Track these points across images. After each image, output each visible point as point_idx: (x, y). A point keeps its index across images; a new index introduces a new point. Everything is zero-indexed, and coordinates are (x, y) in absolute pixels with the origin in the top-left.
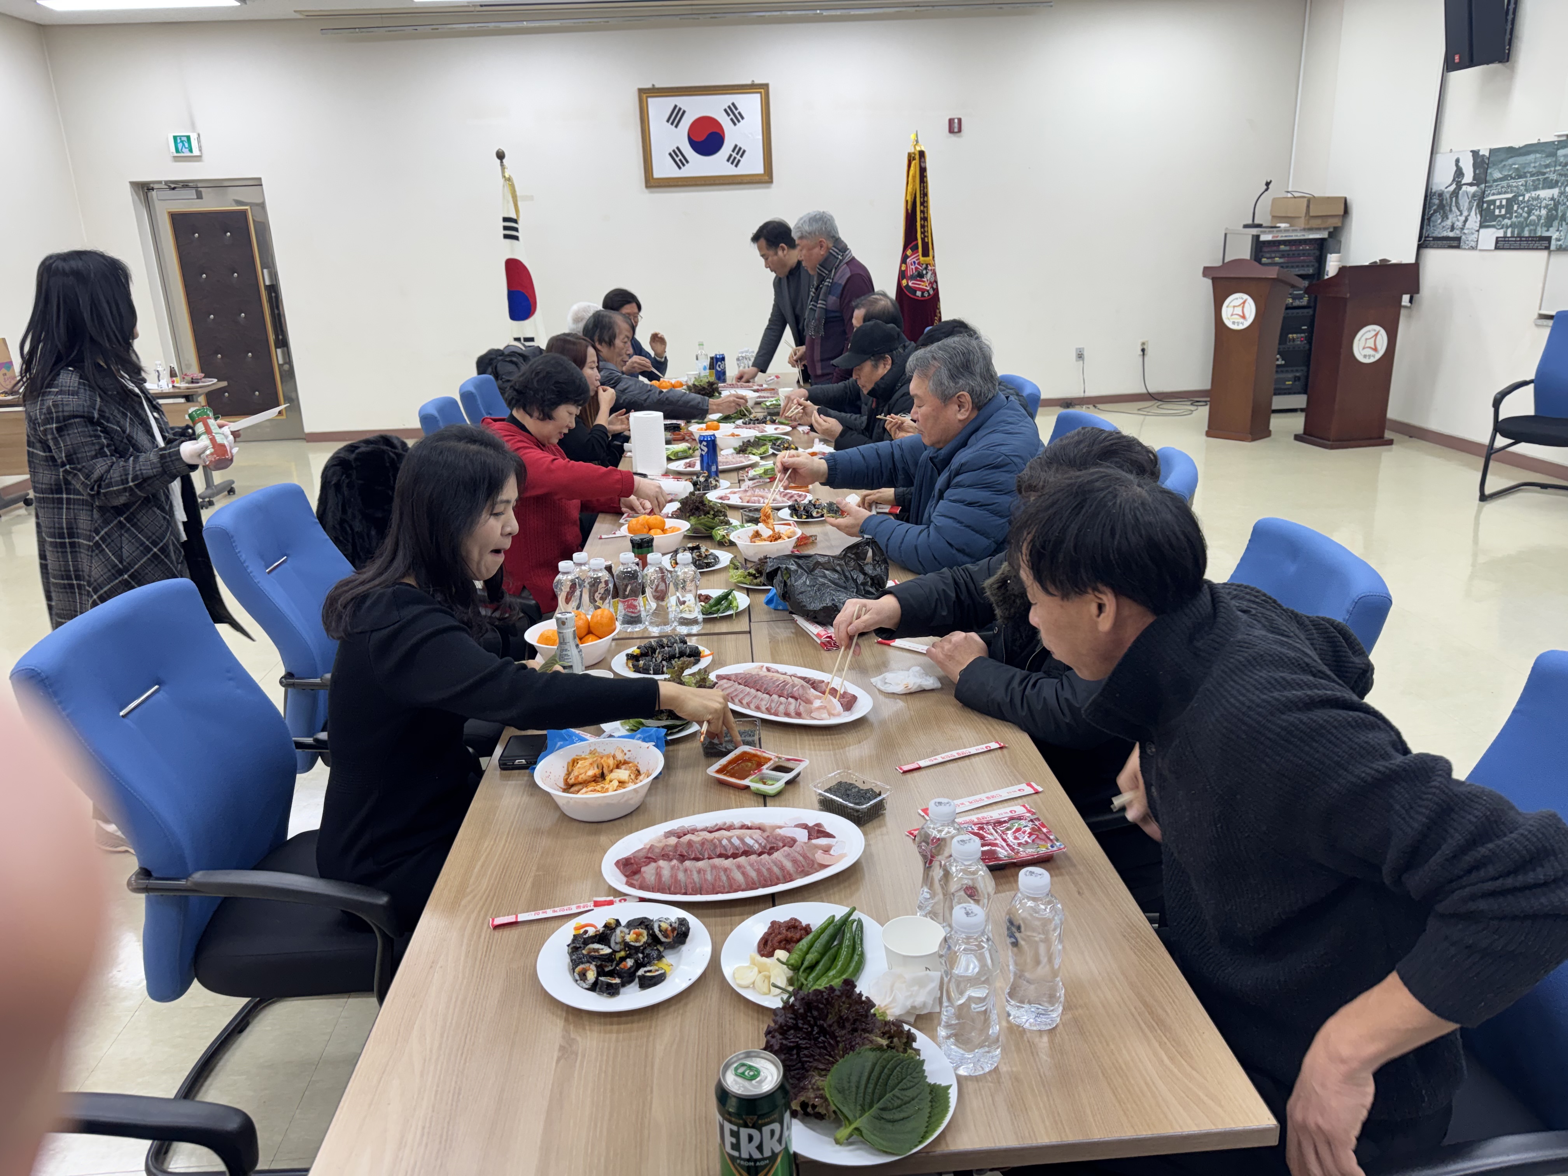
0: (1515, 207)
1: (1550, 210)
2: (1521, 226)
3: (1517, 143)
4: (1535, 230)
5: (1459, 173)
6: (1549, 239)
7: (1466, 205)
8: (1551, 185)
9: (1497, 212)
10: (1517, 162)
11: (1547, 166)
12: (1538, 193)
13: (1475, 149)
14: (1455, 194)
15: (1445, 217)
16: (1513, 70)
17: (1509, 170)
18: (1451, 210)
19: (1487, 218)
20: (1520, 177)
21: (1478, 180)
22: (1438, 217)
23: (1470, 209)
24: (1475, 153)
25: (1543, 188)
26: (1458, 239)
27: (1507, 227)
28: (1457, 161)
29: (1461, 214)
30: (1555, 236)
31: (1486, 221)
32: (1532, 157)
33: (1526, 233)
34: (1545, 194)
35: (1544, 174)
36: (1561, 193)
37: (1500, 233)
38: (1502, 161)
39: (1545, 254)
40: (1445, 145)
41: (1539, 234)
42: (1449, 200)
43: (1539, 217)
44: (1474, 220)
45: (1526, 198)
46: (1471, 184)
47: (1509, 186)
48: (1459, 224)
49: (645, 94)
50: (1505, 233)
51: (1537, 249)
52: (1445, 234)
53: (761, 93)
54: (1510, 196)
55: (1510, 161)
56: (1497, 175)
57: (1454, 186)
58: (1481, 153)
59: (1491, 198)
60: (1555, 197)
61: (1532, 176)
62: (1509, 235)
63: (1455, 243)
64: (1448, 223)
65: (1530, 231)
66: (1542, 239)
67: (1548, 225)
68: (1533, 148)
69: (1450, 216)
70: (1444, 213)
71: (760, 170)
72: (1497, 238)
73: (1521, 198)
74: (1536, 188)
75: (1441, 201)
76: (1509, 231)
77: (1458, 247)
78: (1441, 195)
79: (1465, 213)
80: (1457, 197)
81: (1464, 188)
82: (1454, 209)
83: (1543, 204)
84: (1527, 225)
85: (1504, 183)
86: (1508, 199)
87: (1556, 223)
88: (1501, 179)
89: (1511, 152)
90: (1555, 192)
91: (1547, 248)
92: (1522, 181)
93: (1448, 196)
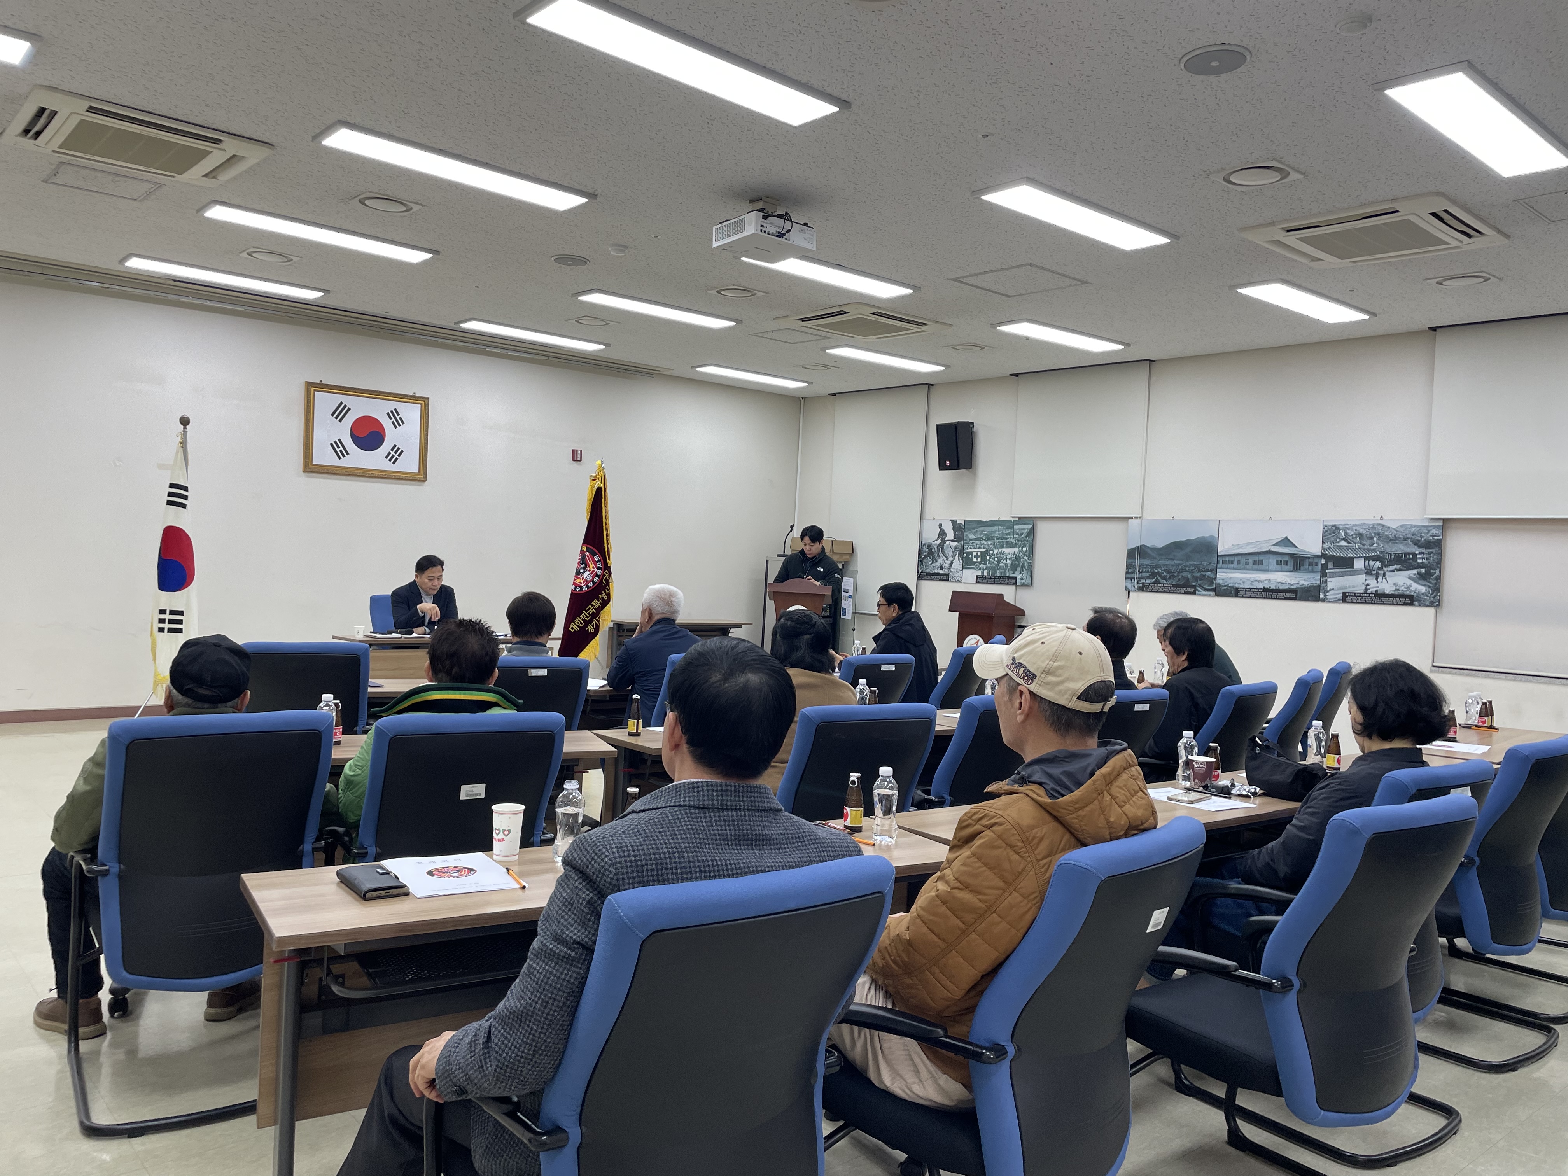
0: (988, 558)
1: (1013, 561)
2: (994, 570)
3: (985, 519)
4: (1005, 573)
5: (942, 533)
6: (1015, 578)
7: (951, 554)
8: (1013, 546)
9: (975, 560)
10: (986, 530)
11: (1007, 534)
12: (1003, 550)
13: (954, 519)
14: (941, 546)
15: (934, 560)
16: (975, 474)
17: (981, 534)
18: (939, 556)
19: (968, 562)
20: (989, 539)
21: (957, 539)
22: (929, 561)
23: (954, 556)
24: (954, 522)
25: (1006, 547)
26: (948, 575)
27: (984, 570)
28: (940, 526)
29: (947, 559)
30: (1019, 577)
31: (966, 564)
32: (996, 528)
33: (998, 574)
34: (1008, 551)
35: (1007, 539)
36: (1020, 552)
37: (979, 573)
38: (975, 528)
39: (1013, 587)
40: (928, 515)
41: (1007, 575)
42: (936, 550)
43: (1006, 565)
44: (958, 564)
45: (995, 553)
46: (953, 541)
47: (981, 544)
48: (947, 565)
49: (312, 387)
50: (983, 573)
51: (1007, 584)
52: (936, 571)
53: (421, 404)
54: (984, 550)
55: (981, 529)
56: (972, 537)
57: (939, 541)
58: (958, 522)
59: (969, 550)
60: (1016, 553)
61: (998, 539)
62: (985, 574)
63: (945, 578)
64: (938, 564)
65: (1001, 573)
66: (1009, 578)
67: (1014, 568)
68: (996, 523)
69: (939, 560)
70: (934, 557)
71: (415, 470)
72: (977, 576)
73: (991, 552)
74: (1001, 547)
75: (930, 550)
76: (985, 572)
77: (948, 580)
78: (929, 546)
79: (951, 559)
80: (943, 548)
81: (948, 543)
82: (941, 555)
83: (1008, 557)
84: (998, 569)
85: (978, 542)
86: (981, 552)
87: (1019, 569)
88: (975, 540)
89: (980, 523)
90: (1016, 550)
91: (1015, 584)
92: (990, 542)
93: (935, 547)
